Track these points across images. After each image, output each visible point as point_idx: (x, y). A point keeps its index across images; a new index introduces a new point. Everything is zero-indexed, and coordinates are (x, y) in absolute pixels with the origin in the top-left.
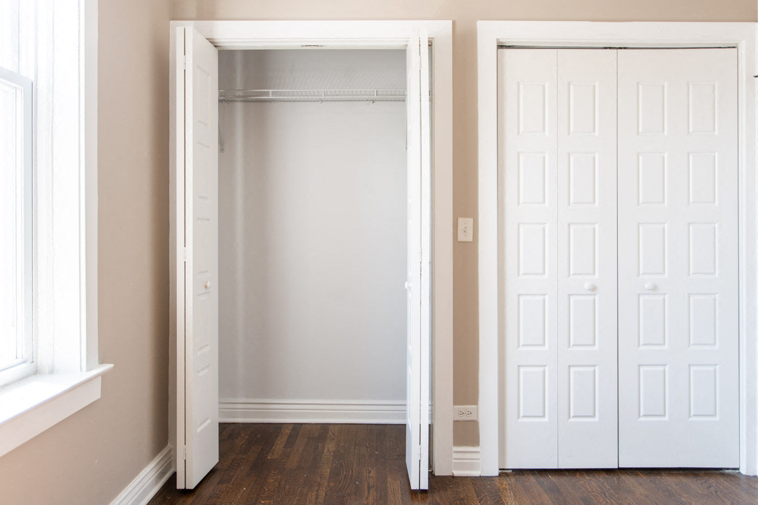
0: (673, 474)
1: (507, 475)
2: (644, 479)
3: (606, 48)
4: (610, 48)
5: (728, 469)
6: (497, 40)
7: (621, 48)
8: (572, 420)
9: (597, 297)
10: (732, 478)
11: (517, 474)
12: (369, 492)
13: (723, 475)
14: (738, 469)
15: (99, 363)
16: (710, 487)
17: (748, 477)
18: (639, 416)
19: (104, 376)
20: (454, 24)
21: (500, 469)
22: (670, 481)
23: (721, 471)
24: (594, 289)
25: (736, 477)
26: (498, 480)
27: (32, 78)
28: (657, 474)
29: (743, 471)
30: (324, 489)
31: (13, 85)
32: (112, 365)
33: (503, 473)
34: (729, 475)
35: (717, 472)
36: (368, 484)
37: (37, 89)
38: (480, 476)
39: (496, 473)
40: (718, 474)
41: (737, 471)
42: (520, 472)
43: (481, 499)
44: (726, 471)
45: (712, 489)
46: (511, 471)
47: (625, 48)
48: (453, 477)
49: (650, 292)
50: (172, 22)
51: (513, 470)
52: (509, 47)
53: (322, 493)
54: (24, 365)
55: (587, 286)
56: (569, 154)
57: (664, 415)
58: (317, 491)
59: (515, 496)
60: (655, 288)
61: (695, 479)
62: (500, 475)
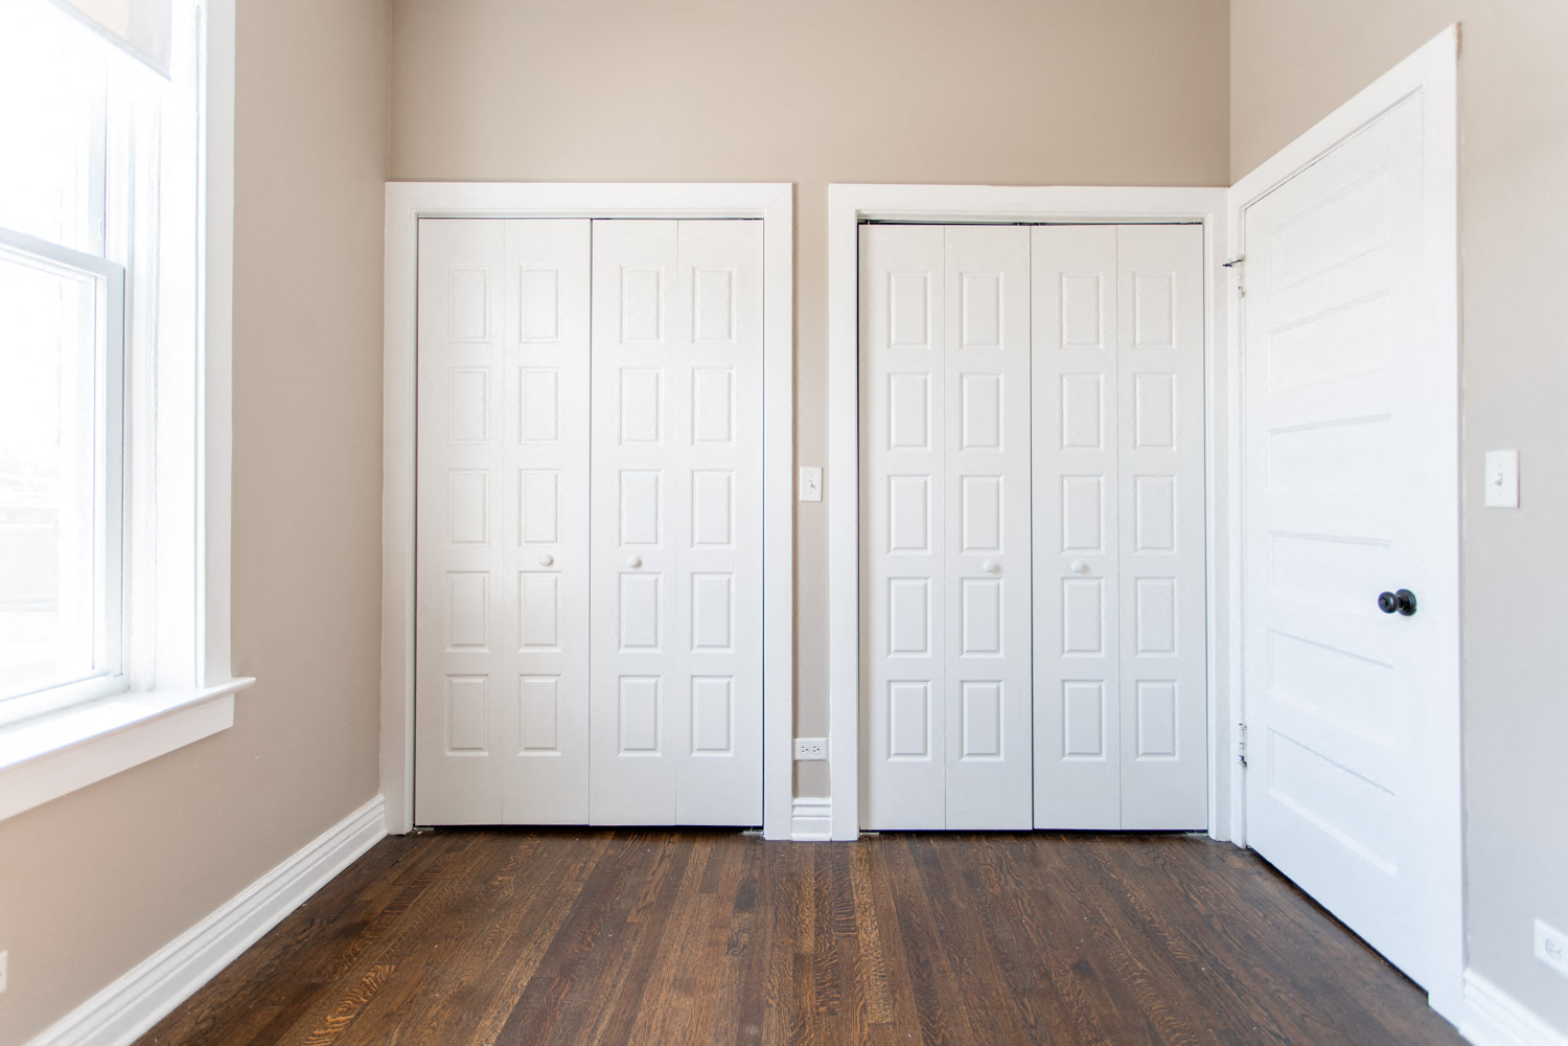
0: (1112, 838)
1: (870, 838)
2: (1067, 845)
3: (1016, 224)
4: (1021, 224)
5: (1192, 831)
6: (858, 211)
7: (1037, 224)
8: (965, 759)
9: (1002, 582)
10: (1193, 845)
11: (884, 838)
12: (660, 864)
13: (1184, 839)
14: (1206, 831)
15: (233, 676)
16: (1158, 857)
17: (1219, 844)
18: (1064, 755)
19: (239, 695)
20: (795, 188)
21: (861, 831)
22: (1102, 848)
23: (1183, 835)
24: (996, 569)
25: (1202, 844)
26: (855, 848)
27: (125, 264)
28: (1087, 839)
29: (1213, 835)
30: (597, 859)
31: (93, 273)
32: (254, 679)
33: (866, 837)
34: (1192, 840)
35: (1176, 836)
36: (664, 851)
37: (132, 280)
38: (831, 841)
39: (854, 836)
40: (1177, 839)
41: (1205, 835)
42: (889, 834)
43: (819, 875)
44: (1190, 834)
45: (1160, 861)
46: (878, 834)
47: (1042, 224)
48: (792, 842)
49: (1079, 575)
50: (388, 184)
51: (882, 832)
52: (874, 222)
53: (592, 865)
54: (102, 679)
55: (986, 565)
56: (961, 376)
57: (1099, 753)
58: (586, 863)
59: (871, 870)
60: (1085, 569)
61: (1140, 846)
62: (860, 839)
